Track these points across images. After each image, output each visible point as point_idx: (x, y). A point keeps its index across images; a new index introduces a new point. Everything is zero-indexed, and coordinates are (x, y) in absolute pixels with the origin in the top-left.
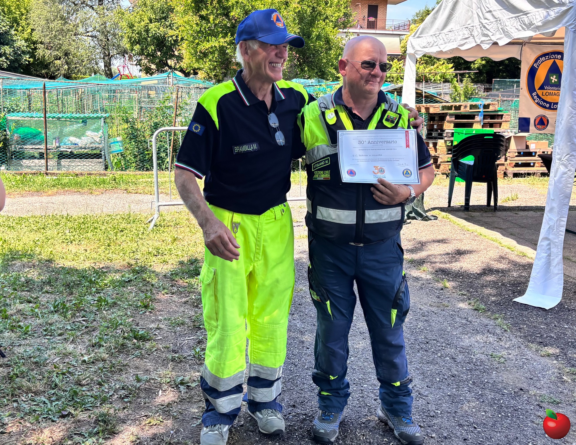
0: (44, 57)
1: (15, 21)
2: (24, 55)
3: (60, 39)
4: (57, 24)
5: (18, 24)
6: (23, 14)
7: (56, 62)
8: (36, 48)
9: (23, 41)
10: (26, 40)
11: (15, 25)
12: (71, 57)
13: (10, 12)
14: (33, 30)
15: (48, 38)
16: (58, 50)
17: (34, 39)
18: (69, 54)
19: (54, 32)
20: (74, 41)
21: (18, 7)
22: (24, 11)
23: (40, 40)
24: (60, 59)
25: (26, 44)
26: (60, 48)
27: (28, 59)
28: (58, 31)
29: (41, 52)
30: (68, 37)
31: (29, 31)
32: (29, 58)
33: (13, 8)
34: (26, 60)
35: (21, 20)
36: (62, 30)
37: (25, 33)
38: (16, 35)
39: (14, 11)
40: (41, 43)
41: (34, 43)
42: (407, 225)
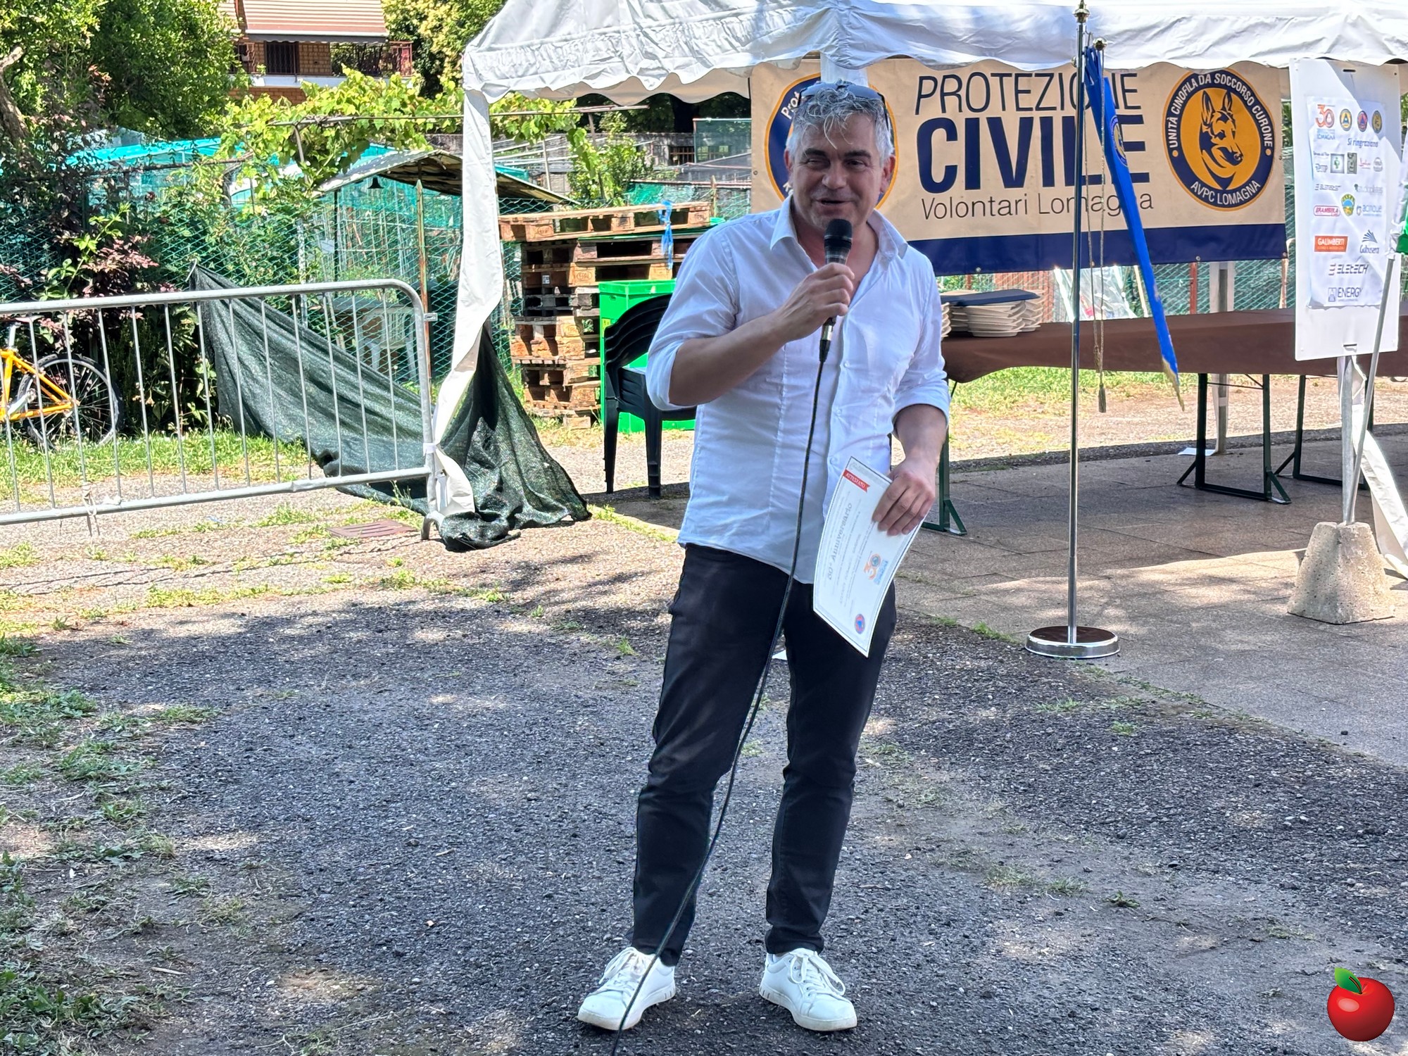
42: (512, 542)
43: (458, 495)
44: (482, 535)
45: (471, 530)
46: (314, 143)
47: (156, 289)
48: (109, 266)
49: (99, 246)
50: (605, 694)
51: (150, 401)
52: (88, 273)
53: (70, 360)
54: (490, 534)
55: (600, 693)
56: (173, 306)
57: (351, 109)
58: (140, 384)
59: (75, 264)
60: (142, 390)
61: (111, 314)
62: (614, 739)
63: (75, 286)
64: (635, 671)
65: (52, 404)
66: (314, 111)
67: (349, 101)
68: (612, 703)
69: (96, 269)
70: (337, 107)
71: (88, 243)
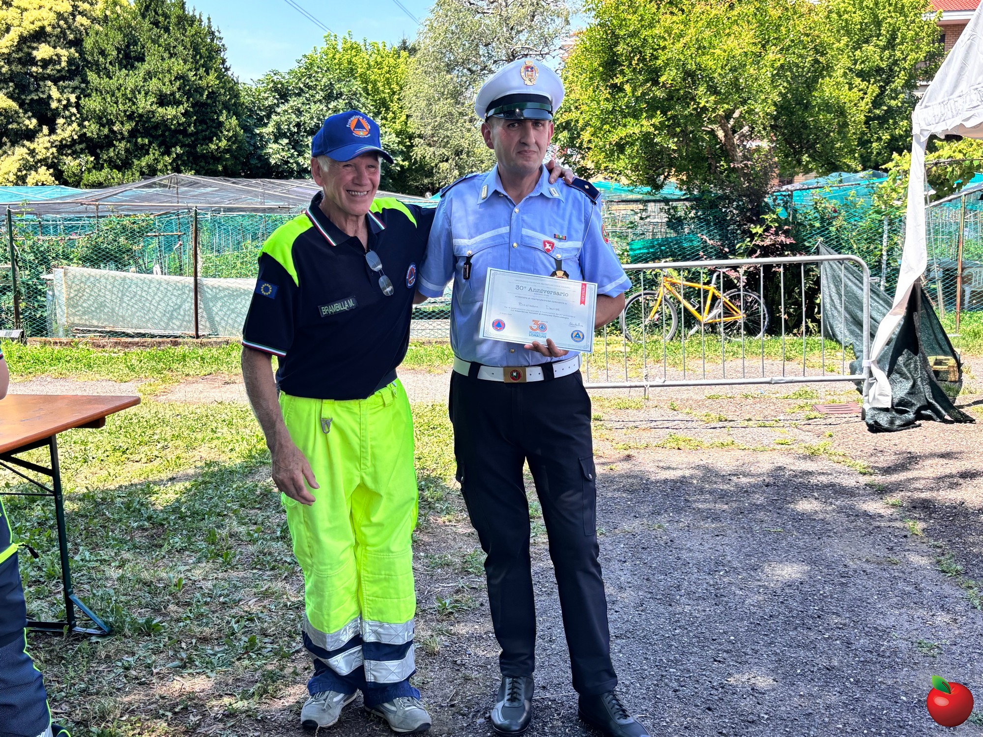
0: (424, 158)
1: (383, 105)
2: (395, 156)
3: (447, 130)
4: (443, 106)
5: (388, 109)
6: (394, 93)
7: (441, 165)
8: (412, 146)
9: (394, 135)
10: (398, 134)
11: (383, 110)
12: (464, 156)
13: (376, 90)
14: (408, 116)
15: (430, 127)
16: (444, 147)
17: (410, 131)
18: (462, 151)
19: (438, 119)
20: (469, 130)
21: (388, 82)
22: (396, 88)
23: (418, 132)
24: (447, 161)
25: (397, 140)
26: (447, 142)
27: (401, 163)
28: (445, 115)
29: (420, 151)
30: (459, 125)
31: (404, 118)
32: (403, 161)
33: (379, 84)
34: (397, 165)
35: (392, 102)
36: (450, 114)
37: (398, 121)
38: (384, 125)
39: (381, 88)
40: (420, 136)
41: (411, 137)
42: (914, 429)
43: (880, 395)
44: (892, 422)
45: (883, 419)
46: (940, 175)
47: (795, 255)
48: (768, 242)
49: (765, 231)
50: (868, 567)
51: (786, 316)
52: (758, 245)
53: (742, 293)
54: (898, 422)
55: (865, 566)
56: (806, 264)
57: (959, 156)
58: (782, 308)
59: (751, 241)
60: (782, 310)
61: (768, 267)
62: (834, 614)
63: (750, 252)
64: (909, 550)
65: (732, 315)
66: (939, 157)
67: (960, 151)
68: (866, 578)
69: (761, 244)
70: (953, 155)
71: (759, 230)
